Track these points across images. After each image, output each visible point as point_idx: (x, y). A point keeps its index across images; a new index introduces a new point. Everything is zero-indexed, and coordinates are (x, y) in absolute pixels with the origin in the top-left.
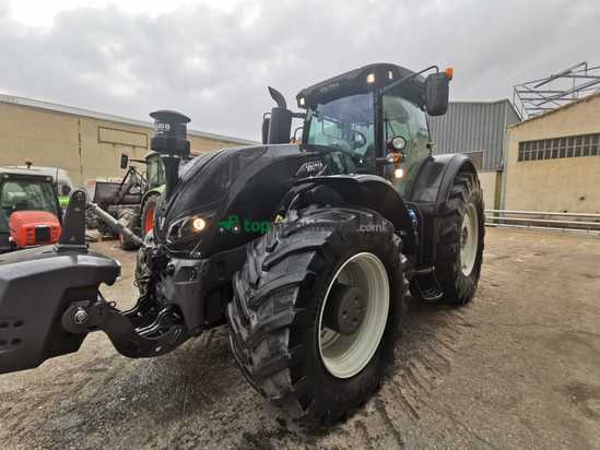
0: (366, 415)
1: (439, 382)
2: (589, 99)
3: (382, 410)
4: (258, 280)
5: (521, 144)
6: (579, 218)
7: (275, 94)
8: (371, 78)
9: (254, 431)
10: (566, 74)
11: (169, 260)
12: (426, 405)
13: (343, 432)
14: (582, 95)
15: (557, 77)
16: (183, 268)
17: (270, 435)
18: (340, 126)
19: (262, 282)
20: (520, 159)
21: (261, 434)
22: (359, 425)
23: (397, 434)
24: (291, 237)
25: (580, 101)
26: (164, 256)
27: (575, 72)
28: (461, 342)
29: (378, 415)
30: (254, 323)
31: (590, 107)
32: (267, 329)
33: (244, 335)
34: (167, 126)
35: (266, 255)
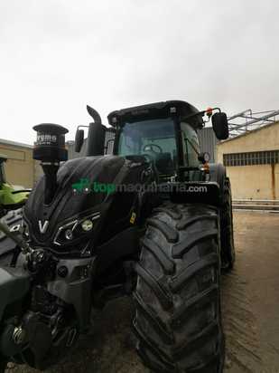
3: (235, 360)
4: (174, 267)
5: (224, 155)
6: (258, 203)
7: (91, 111)
8: (173, 109)
10: (241, 115)
12: (258, 347)
14: (250, 128)
16: (76, 268)
19: (178, 268)
24: (188, 229)
25: (251, 132)
26: (51, 259)
27: (246, 115)
31: (256, 136)
32: (197, 306)
33: (166, 317)
34: (54, 138)
35: (171, 245)
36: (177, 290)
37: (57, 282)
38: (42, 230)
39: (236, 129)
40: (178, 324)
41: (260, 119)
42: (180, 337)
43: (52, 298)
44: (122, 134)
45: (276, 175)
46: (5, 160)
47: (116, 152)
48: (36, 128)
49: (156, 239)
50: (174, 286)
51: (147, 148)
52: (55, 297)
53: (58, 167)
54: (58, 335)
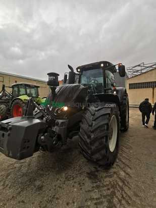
0: (117, 162)
1: (131, 151)
2: (145, 73)
5: (129, 84)
7: (70, 67)
8: (102, 65)
9: (89, 172)
10: (139, 66)
11: (55, 120)
13: (113, 168)
14: (143, 71)
15: (136, 66)
17: (94, 172)
18: (87, 78)
19: (93, 125)
20: (130, 89)
21: (91, 172)
22: (117, 165)
23: (128, 166)
26: (53, 119)
27: (141, 65)
28: (131, 141)
29: (120, 162)
30: (92, 137)
31: (146, 75)
33: (88, 141)
34: (54, 77)
35: (92, 117)
36: (92, 132)
37: (56, 127)
38: (51, 109)
39: (136, 72)
40: (92, 143)
41: (148, 67)
42: (93, 148)
43: (54, 132)
44: (82, 76)
45: (155, 93)
46: (39, 87)
47: (79, 82)
48: (48, 74)
49: (88, 114)
50: (92, 130)
51: (93, 81)
52: (55, 132)
53: (56, 88)
54: (56, 144)
